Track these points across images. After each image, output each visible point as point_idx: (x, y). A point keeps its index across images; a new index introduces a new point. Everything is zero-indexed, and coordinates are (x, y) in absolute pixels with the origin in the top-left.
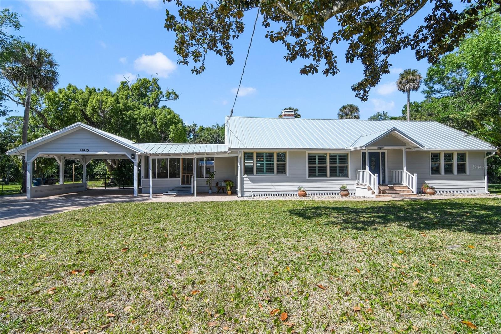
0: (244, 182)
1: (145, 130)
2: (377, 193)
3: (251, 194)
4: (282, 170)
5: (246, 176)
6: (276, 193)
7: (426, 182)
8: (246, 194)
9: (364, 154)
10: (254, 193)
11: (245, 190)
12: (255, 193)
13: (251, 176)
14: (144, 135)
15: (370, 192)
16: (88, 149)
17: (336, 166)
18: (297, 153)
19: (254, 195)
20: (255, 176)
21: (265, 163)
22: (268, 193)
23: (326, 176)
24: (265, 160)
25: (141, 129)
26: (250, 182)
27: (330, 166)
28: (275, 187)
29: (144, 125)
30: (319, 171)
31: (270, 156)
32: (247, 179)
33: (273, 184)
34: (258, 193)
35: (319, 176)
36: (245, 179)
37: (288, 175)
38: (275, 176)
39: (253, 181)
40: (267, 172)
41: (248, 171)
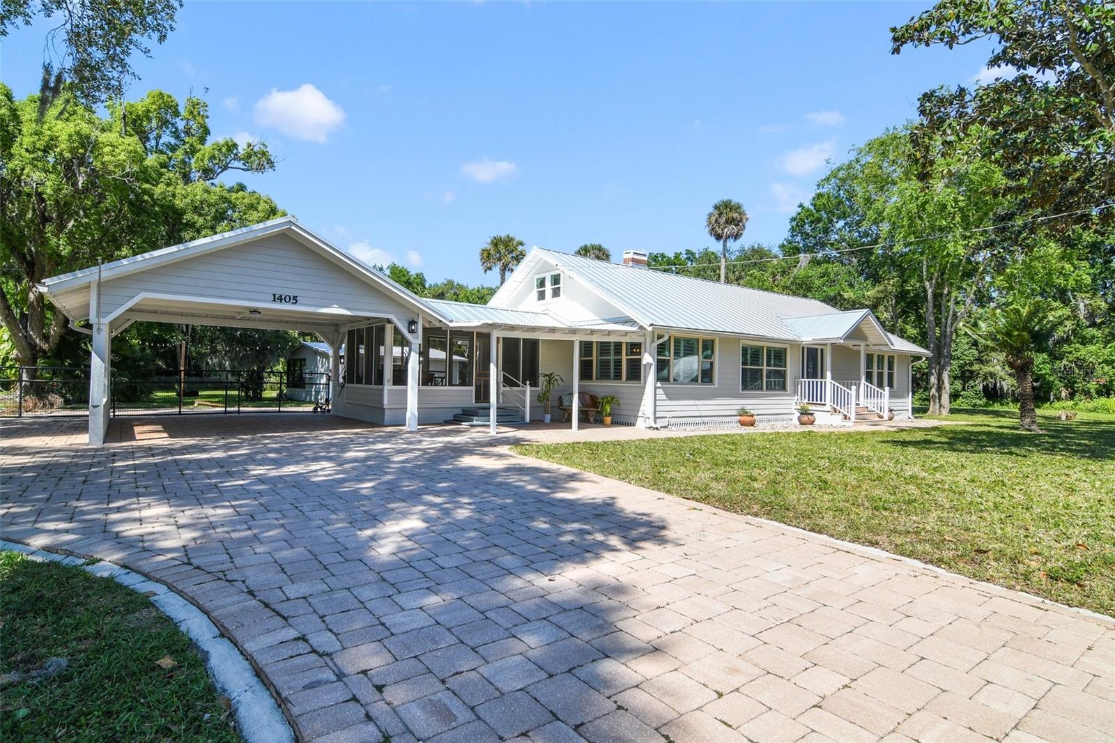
0: (657, 397)
2: (853, 419)
3: (666, 422)
5: (659, 384)
6: (700, 420)
8: (658, 423)
9: (803, 348)
10: (670, 420)
11: (657, 415)
13: (666, 385)
15: (840, 417)
16: (295, 298)
17: (772, 370)
20: (672, 385)
22: (689, 420)
23: (761, 388)
26: (664, 397)
27: (766, 370)
28: (700, 408)
32: (661, 391)
33: (698, 402)
34: (676, 420)
35: (754, 388)
36: (657, 391)
37: (716, 386)
38: (700, 386)
39: (669, 396)
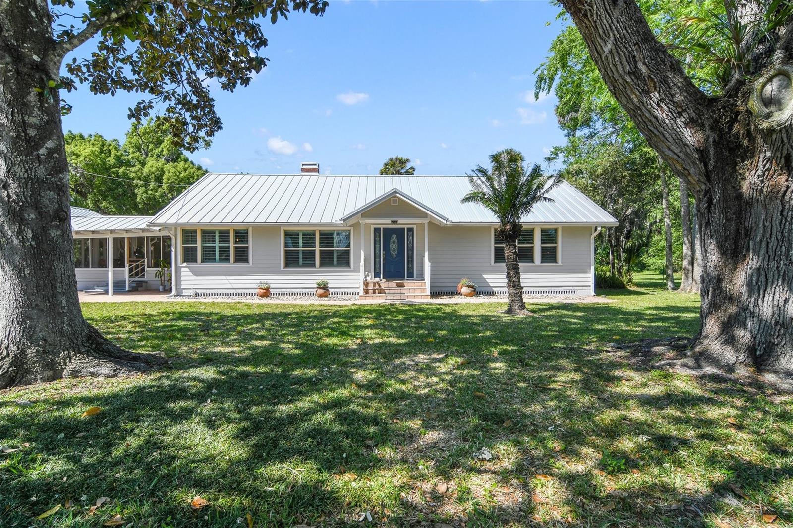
0: (182, 274)
1: (144, 195)
3: (191, 292)
4: (242, 256)
5: (185, 264)
6: (232, 291)
7: (485, 276)
8: (185, 293)
10: (197, 291)
11: (183, 287)
12: (199, 291)
13: (193, 265)
14: (145, 203)
17: (333, 250)
18: (267, 230)
19: (197, 295)
20: (199, 266)
21: (217, 245)
22: (219, 291)
23: (314, 265)
24: (217, 240)
25: (141, 195)
26: (190, 274)
27: (320, 250)
28: (232, 282)
29: (143, 189)
30: (304, 258)
31: (224, 235)
32: (187, 270)
33: (229, 278)
34: (205, 291)
35: (304, 266)
36: (183, 270)
37: (251, 265)
38: (231, 265)
39: (196, 273)
40: (221, 260)
41: (189, 256)
